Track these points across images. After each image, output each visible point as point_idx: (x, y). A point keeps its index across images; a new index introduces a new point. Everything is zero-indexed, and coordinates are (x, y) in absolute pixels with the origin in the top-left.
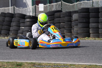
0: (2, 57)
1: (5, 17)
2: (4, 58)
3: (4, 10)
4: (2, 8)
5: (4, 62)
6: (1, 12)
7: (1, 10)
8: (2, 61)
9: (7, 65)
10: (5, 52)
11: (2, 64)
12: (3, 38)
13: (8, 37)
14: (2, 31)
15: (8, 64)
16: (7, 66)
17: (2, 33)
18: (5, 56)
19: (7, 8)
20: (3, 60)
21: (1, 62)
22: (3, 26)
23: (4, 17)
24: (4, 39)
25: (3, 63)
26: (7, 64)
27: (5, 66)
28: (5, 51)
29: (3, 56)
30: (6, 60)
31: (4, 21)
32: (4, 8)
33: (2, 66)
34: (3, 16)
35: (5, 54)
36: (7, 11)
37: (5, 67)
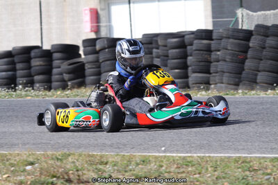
0: (259, 146)
1: (268, 36)
2: (265, 148)
3: (262, 17)
4: (259, 13)
5: (264, 158)
6: (256, 23)
7: (256, 18)
8: (259, 157)
9: (275, 166)
10: (267, 132)
11: (260, 163)
12: (262, 94)
13: (274, 90)
14: (260, 74)
15: (275, 164)
16: (272, 169)
17: (258, 81)
18: (267, 142)
19: (272, 11)
20: (261, 153)
21: (257, 159)
22: (262, 62)
23: (263, 37)
24: (265, 95)
25: (262, 161)
26: (272, 165)
27: (266, 169)
28: (267, 129)
29: (263, 142)
30: (269, 153)
31: (264, 48)
32: (263, 12)
33: (260, 170)
34: (260, 35)
35: (267, 137)
36: (272, 19)
37: (269, 171)
